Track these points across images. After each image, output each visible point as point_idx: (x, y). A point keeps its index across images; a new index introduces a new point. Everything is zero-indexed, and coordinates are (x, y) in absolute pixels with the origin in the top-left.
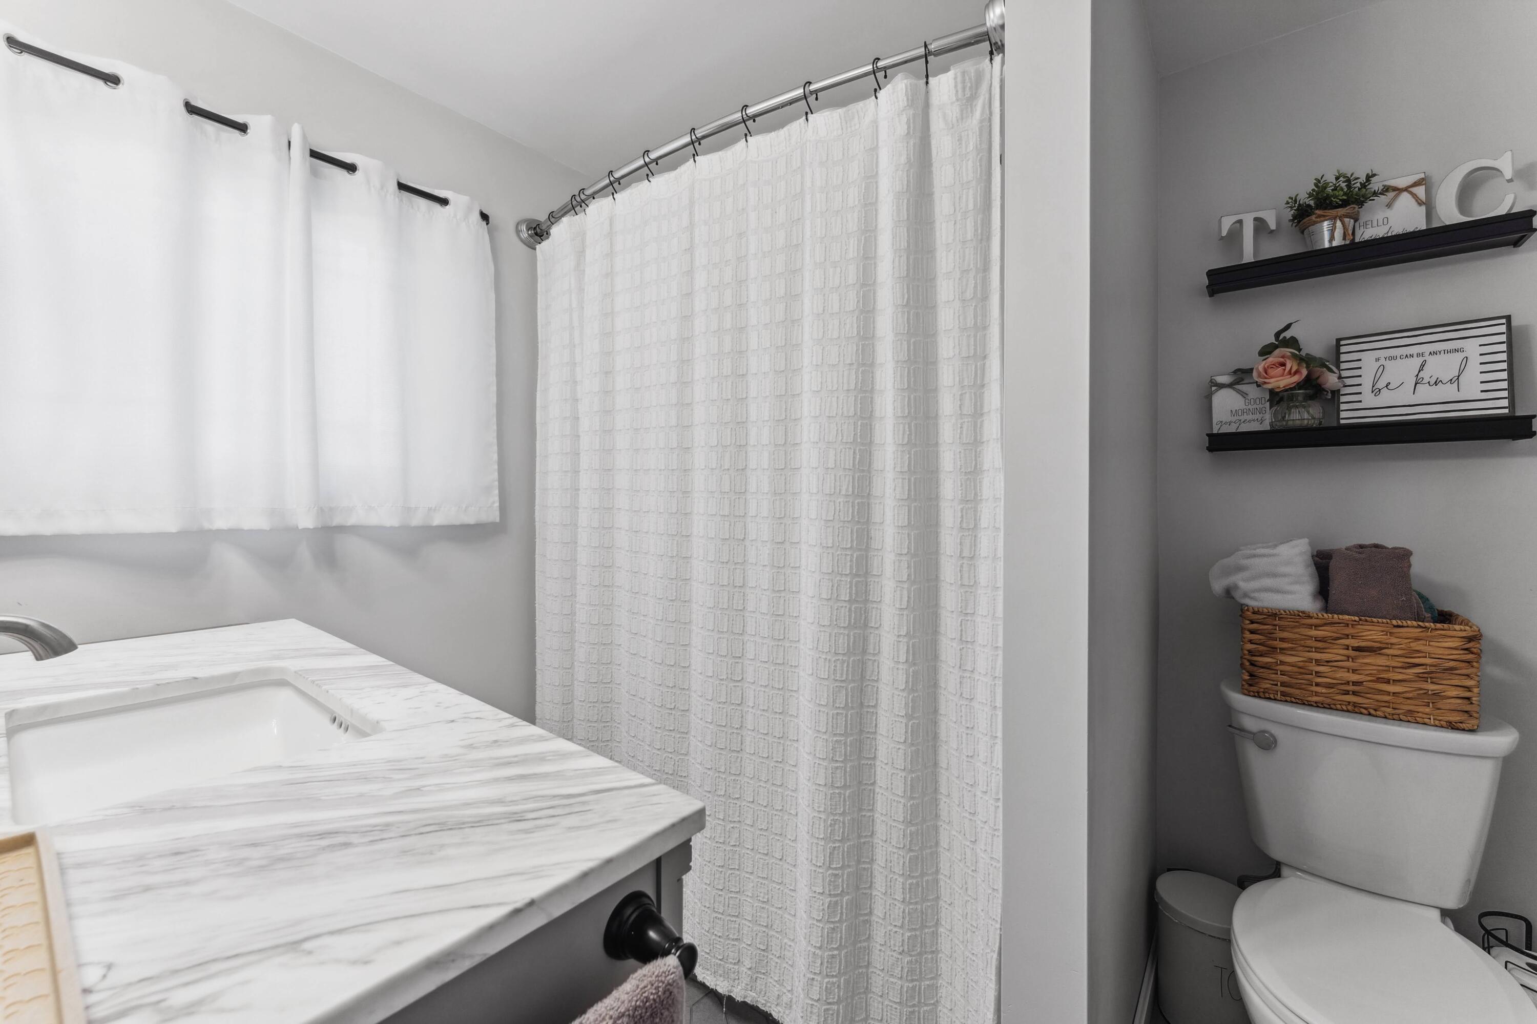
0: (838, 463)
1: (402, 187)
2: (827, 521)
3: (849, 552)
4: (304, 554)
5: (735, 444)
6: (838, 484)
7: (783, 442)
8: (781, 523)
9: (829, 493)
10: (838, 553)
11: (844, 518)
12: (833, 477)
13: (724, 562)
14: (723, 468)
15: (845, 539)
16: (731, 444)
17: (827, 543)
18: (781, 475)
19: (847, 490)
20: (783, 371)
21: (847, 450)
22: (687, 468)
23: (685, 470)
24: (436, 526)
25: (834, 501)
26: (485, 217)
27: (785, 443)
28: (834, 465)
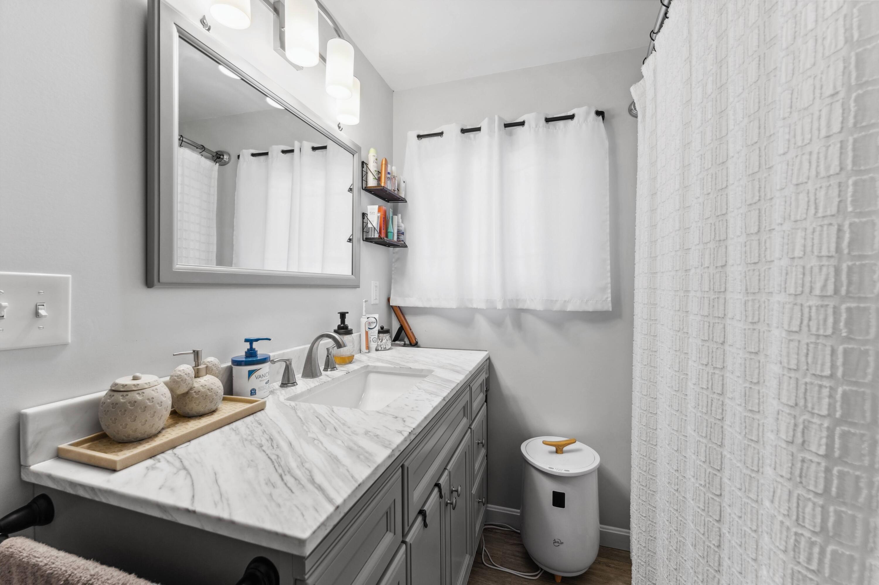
0: (809, 249)
1: (548, 120)
2: (790, 332)
3: (826, 383)
4: (508, 322)
5: (714, 240)
6: (808, 279)
7: (756, 229)
8: (754, 329)
9: (793, 292)
10: (808, 380)
11: (818, 329)
12: (800, 270)
13: (703, 364)
14: (703, 266)
15: (820, 362)
16: (710, 241)
17: (788, 363)
18: (754, 270)
19: (824, 287)
20: (756, 142)
21: (825, 228)
22: (688, 269)
23: (686, 270)
24: (569, 312)
25: (802, 305)
26: (600, 113)
27: (759, 231)
28: (802, 253)
